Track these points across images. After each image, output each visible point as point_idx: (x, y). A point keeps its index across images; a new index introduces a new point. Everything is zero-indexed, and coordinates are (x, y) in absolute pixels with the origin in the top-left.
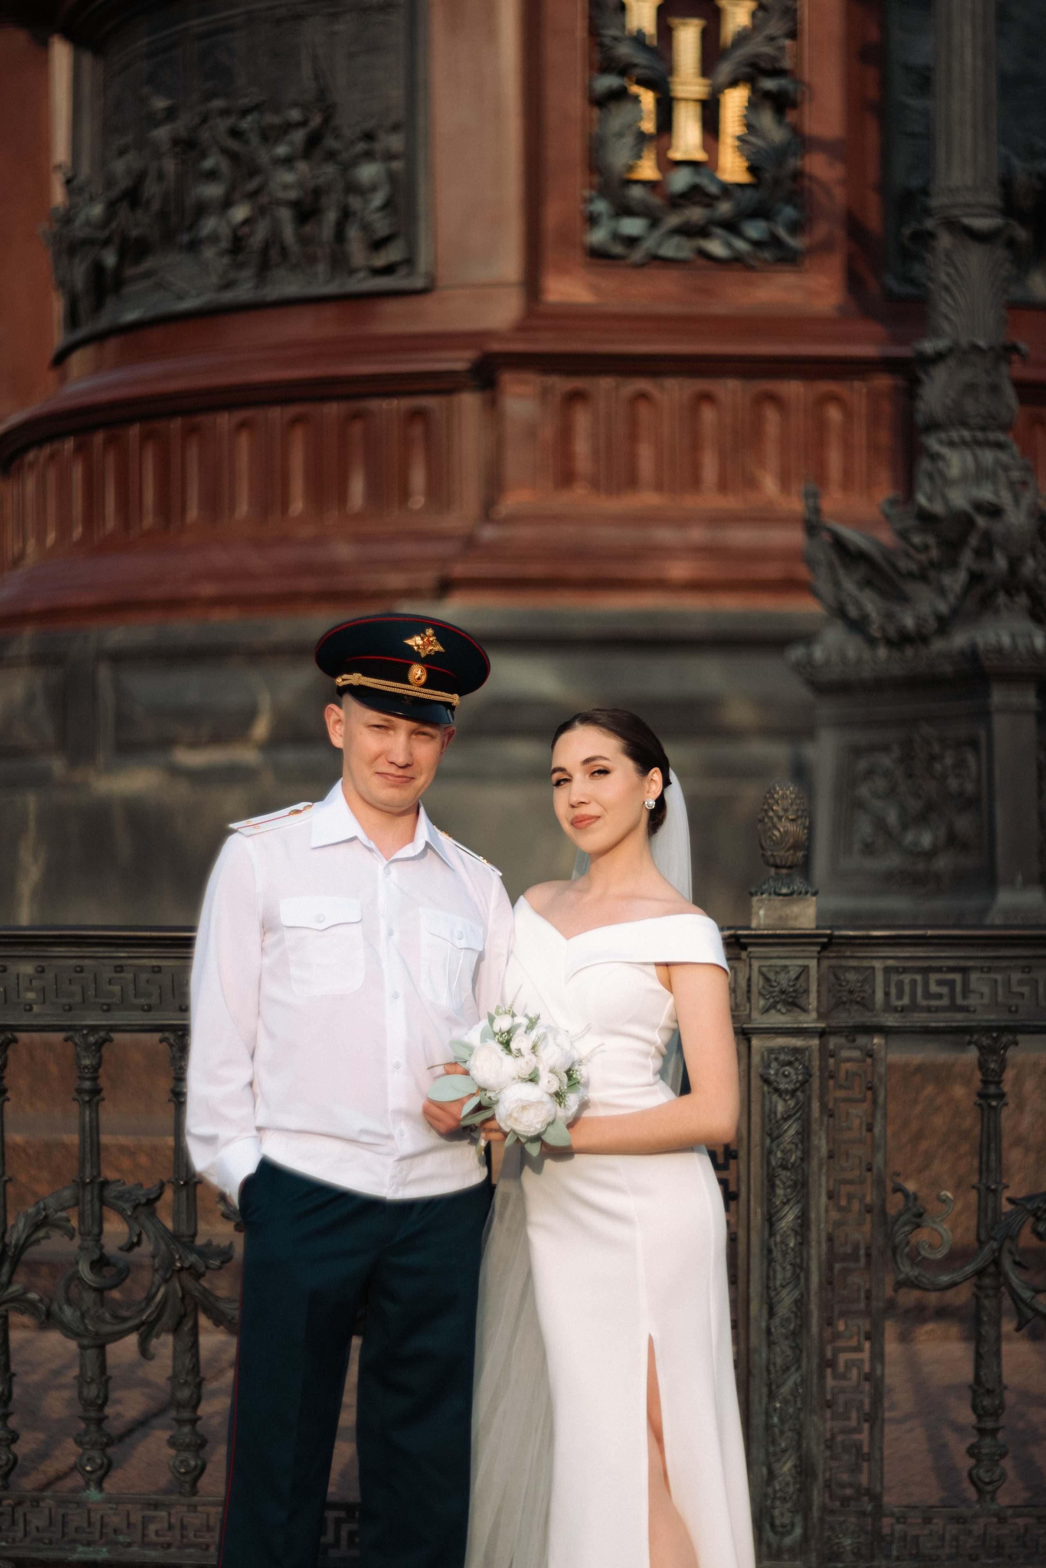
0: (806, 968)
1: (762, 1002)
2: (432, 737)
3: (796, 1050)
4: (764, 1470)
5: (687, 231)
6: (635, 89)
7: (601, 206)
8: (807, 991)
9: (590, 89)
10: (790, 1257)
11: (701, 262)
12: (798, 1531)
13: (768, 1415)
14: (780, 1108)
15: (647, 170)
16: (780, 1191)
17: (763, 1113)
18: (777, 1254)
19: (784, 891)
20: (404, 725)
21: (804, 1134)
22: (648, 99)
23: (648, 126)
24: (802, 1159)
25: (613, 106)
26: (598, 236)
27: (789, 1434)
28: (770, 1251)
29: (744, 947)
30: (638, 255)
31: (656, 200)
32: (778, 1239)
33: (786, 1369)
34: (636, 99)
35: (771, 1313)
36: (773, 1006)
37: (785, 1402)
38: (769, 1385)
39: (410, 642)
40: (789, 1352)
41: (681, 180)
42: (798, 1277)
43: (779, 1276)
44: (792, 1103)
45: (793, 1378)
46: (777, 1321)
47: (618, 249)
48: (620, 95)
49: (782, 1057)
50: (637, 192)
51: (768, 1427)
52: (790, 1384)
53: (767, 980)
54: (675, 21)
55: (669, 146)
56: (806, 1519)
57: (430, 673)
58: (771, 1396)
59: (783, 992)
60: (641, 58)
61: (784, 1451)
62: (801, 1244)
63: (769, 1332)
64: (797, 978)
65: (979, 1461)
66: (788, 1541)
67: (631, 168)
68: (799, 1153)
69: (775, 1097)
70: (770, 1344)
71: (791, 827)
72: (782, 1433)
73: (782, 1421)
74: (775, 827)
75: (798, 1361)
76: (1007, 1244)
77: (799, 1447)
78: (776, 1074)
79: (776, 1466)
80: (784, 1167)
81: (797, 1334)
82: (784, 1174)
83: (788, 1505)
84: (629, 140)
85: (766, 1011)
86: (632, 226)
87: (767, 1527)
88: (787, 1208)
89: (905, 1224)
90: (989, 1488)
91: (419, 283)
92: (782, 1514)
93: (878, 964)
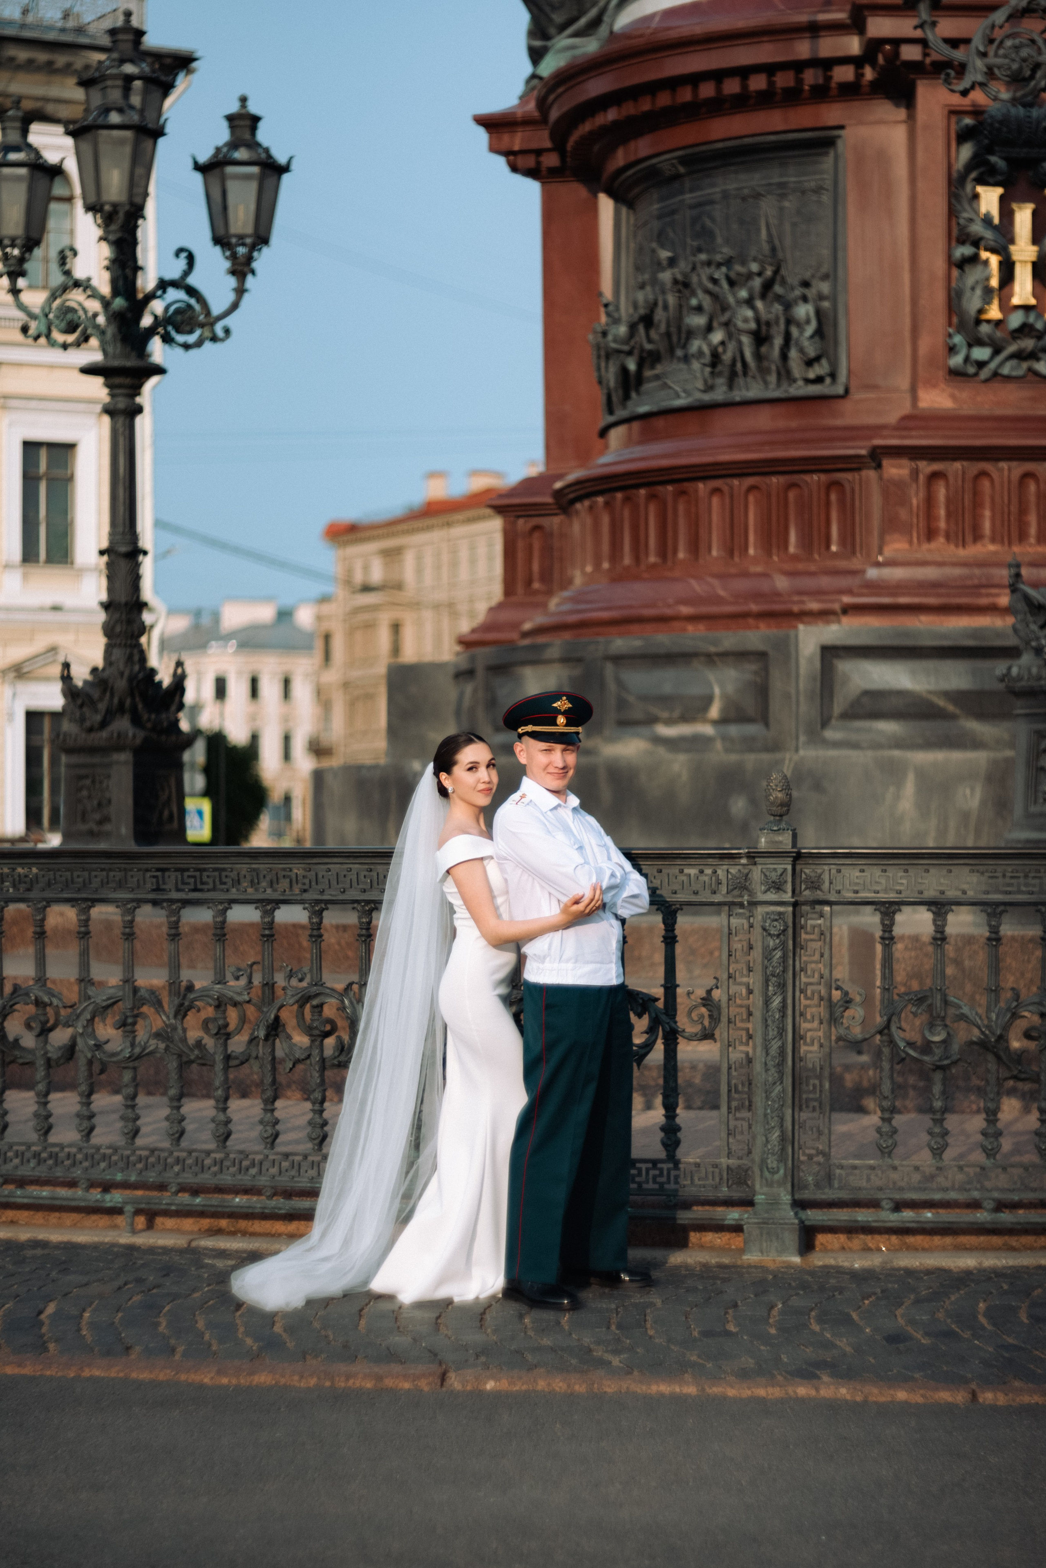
0: (785, 870)
1: (763, 888)
2: (573, 751)
3: (780, 914)
4: (764, 1139)
5: (1019, 356)
6: (984, 255)
7: (958, 339)
8: (786, 882)
9: (950, 256)
10: (776, 1024)
11: (1031, 377)
12: (782, 1172)
13: (766, 1109)
14: (771, 943)
15: (994, 312)
16: (770, 988)
17: (763, 946)
18: (769, 1022)
19: (775, 828)
20: (559, 747)
21: (784, 958)
22: (994, 260)
23: (994, 282)
24: (783, 971)
25: (967, 268)
26: (957, 360)
27: (776, 1118)
28: (766, 1021)
29: (754, 857)
30: (985, 373)
31: (999, 334)
32: (770, 1013)
33: (775, 1083)
34: (986, 262)
35: (767, 1054)
36: (768, 890)
37: (773, 1101)
38: (766, 1092)
39: (555, 705)
40: (776, 1075)
41: (1016, 320)
42: (781, 1034)
43: (771, 1033)
44: (777, 941)
45: (778, 1088)
46: (769, 1058)
47: (971, 370)
48: (974, 259)
49: (772, 917)
50: (985, 329)
51: (765, 1115)
52: (776, 1091)
53: (766, 876)
54: (1014, 206)
55: (1011, 295)
56: (786, 1164)
57: (567, 718)
58: (767, 1098)
59: (773, 882)
60: (988, 234)
61: (773, 1128)
62: (783, 1017)
63: (766, 1064)
64: (781, 875)
65: (881, 1135)
66: (776, 1177)
67: (981, 311)
68: (781, 968)
69: (769, 938)
70: (767, 1070)
71: (780, 795)
72: (772, 1118)
73: (772, 1112)
74: (771, 795)
75: (781, 1079)
76: (894, 1019)
77: (782, 1126)
78: (770, 925)
79: (769, 1135)
80: (774, 976)
81: (781, 1064)
82: (774, 979)
83: (776, 1157)
84: (978, 292)
85: (765, 892)
86: (981, 353)
87: (765, 1169)
88: (775, 997)
89: (841, 1006)
90: (887, 1150)
91: (840, 390)
92: (772, 1162)
93: (826, 868)
